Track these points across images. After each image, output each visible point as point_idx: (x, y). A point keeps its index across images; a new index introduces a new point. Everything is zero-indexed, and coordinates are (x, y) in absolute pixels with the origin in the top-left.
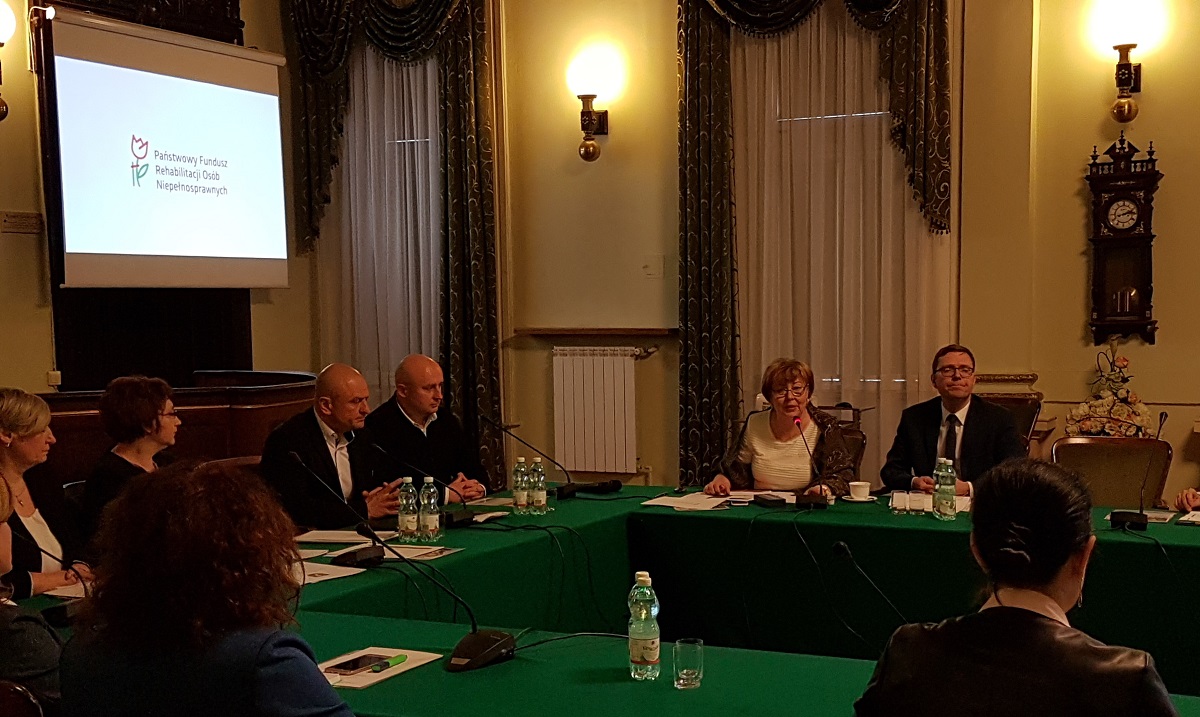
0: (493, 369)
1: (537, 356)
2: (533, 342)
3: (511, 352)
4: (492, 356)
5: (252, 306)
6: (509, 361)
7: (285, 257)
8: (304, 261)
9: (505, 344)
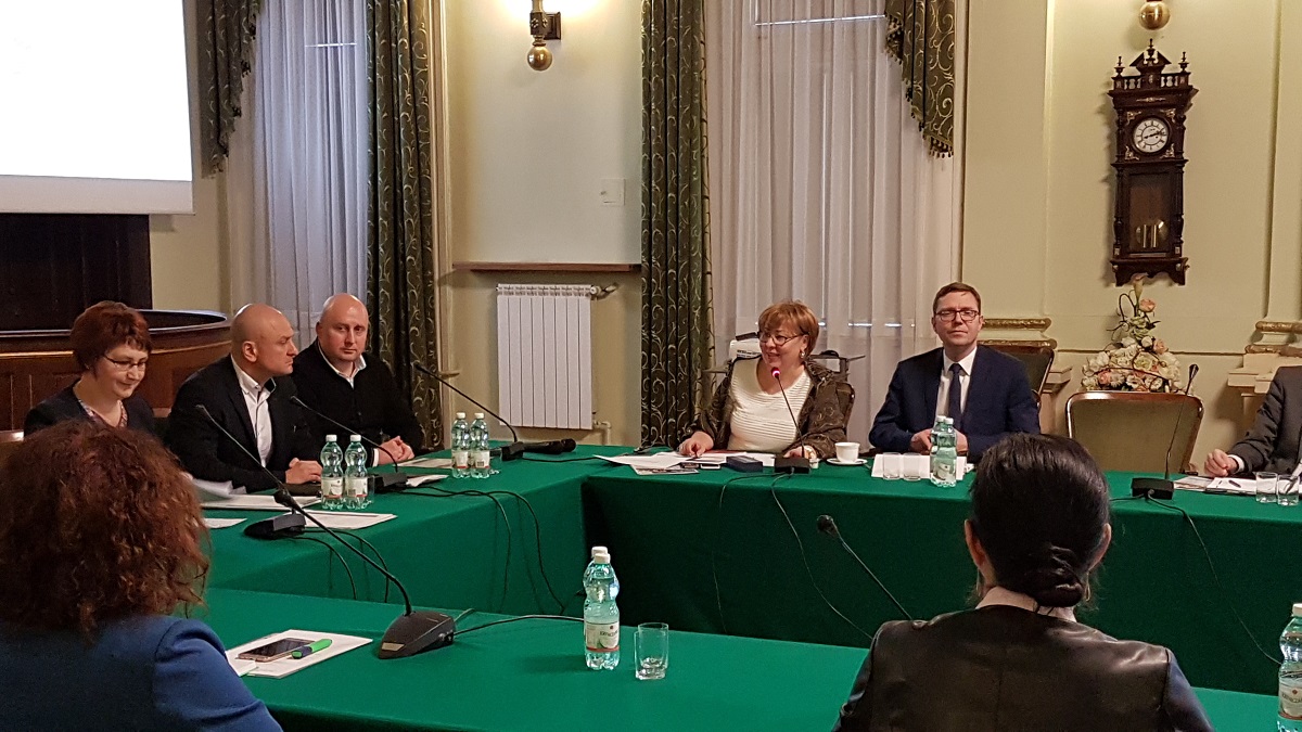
0: (428, 310)
1: (479, 294)
2: (473, 278)
3: (449, 290)
4: (427, 293)
5: (151, 235)
6: (447, 299)
7: (190, 179)
8: (211, 183)
9: (442, 281)
